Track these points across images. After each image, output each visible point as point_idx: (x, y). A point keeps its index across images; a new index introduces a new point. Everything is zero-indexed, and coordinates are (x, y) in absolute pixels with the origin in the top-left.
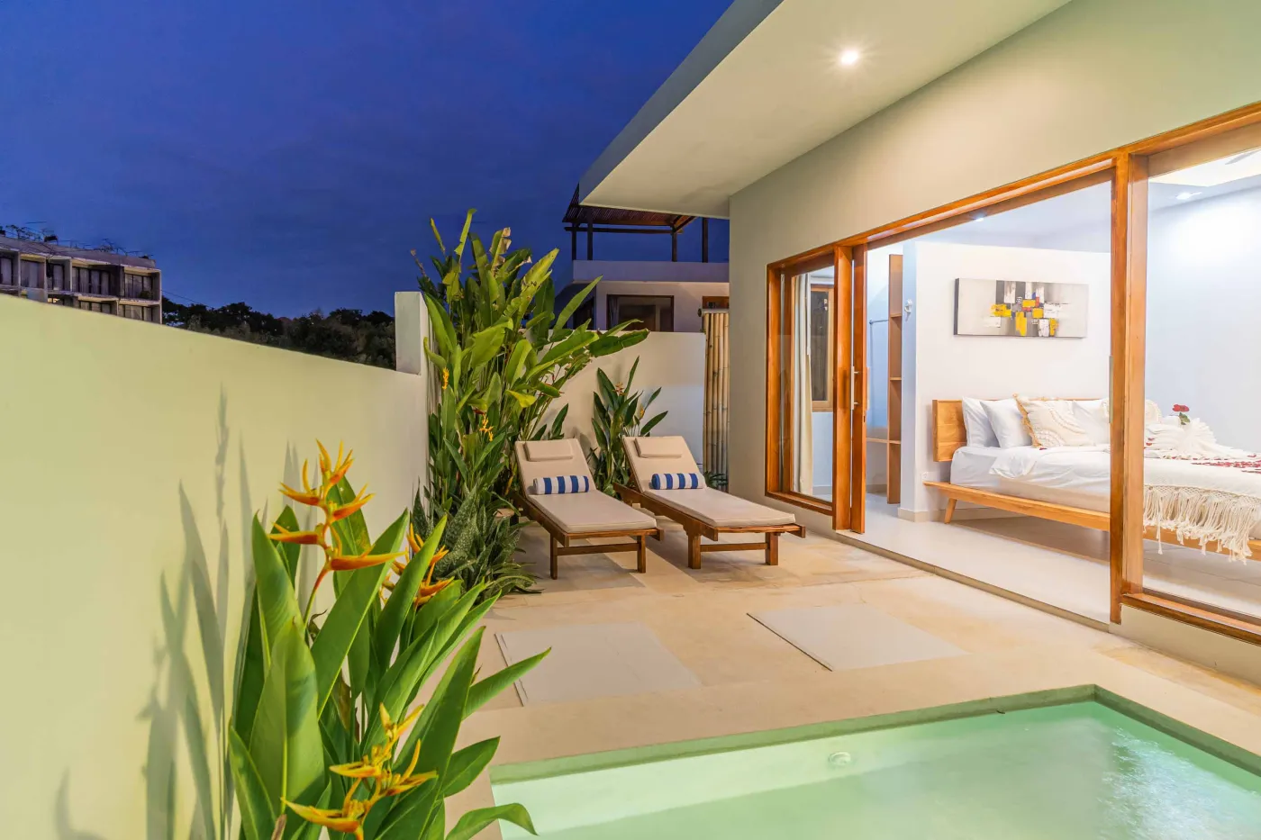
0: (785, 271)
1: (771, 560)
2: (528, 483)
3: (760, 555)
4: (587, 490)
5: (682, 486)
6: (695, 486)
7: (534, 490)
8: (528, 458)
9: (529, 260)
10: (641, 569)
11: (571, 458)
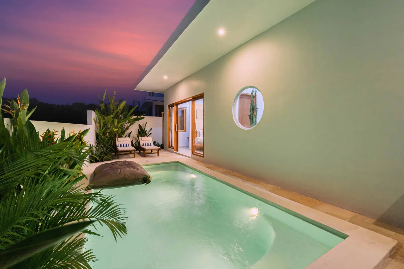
0: (171, 106)
1: (158, 155)
2: (117, 145)
3: (157, 154)
4: (129, 146)
5: (148, 145)
6: (150, 145)
7: (118, 146)
8: (118, 141)
9: (119, 103)
10: (135, 157)
11: (127, 141)
